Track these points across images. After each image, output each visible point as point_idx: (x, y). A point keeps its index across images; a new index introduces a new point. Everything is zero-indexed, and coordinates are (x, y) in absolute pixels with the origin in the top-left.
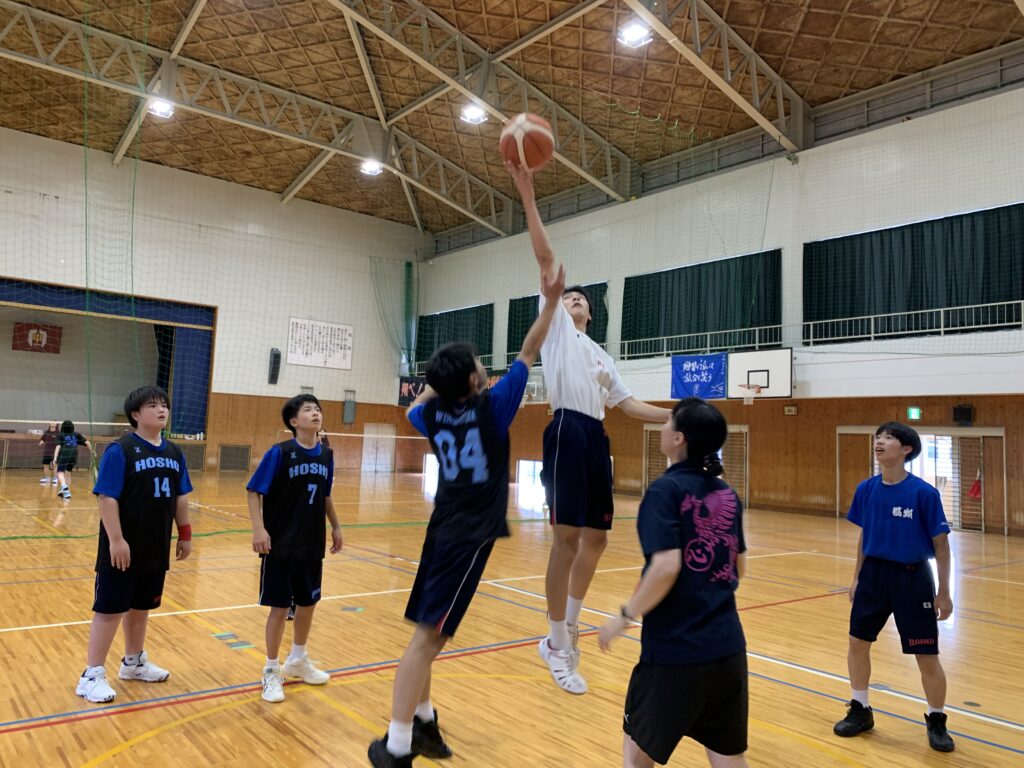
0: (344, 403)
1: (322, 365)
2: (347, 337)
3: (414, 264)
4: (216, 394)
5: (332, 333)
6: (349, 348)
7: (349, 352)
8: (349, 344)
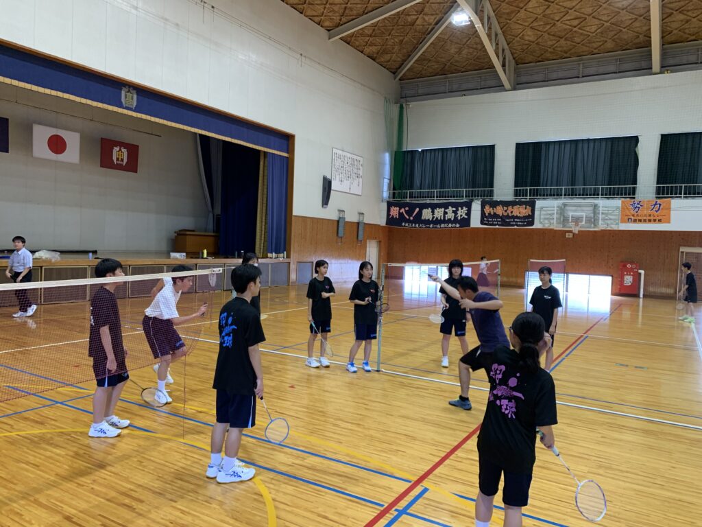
0: (358, 223)
1: (348, 191)
2: (361, 167)
4: (296, 216)
5: (353, 164)
6: (361, 177)
7: (361, 179)
8: (361, 173)
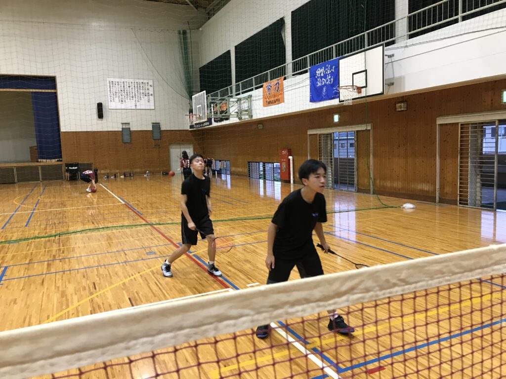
0: (152, 131)
1: (134, 108)
2: (150, 88)
3: (188, 31)
4: (64, 132)
5: (138, 86)
6: (152, 95)
7: (150, 96)
8: (151, 92)
